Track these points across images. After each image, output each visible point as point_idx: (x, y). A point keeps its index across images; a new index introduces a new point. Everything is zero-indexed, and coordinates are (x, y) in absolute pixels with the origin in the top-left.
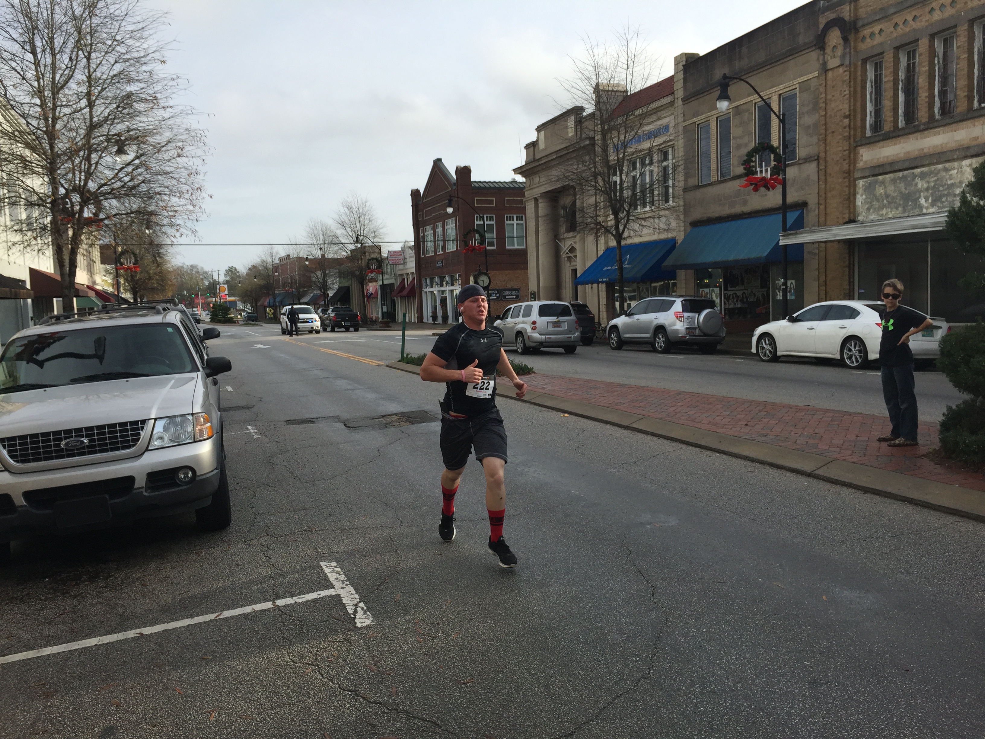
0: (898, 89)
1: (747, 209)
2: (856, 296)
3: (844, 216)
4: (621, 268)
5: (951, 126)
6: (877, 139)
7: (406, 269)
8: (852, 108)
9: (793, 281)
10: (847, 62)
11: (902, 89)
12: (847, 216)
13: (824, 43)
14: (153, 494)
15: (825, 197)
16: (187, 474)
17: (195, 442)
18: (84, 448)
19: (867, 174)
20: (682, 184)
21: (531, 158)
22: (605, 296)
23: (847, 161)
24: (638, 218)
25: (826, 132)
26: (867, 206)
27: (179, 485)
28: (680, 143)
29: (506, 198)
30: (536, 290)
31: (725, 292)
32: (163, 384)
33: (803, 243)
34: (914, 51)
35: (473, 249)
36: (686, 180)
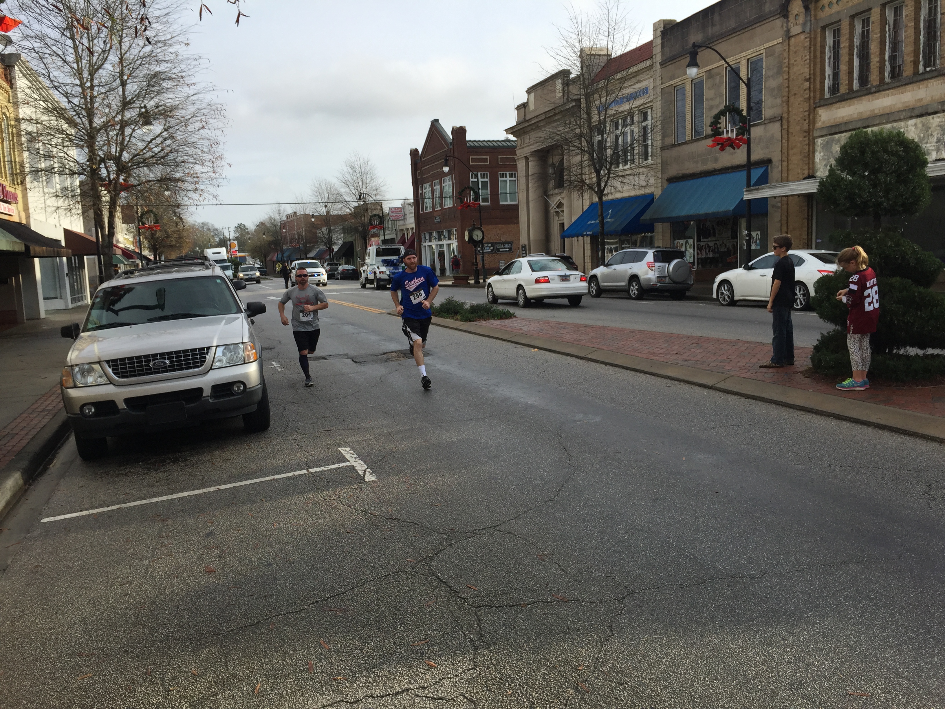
0: (853, 55)
1: (718, 166)
2: (814, 246)
3: (804, 172)
4: (602, 223)
5: (899, 89)
6: (834, 101)
7: (406, 225)
8: (812, 72)
9: (759, 233)
10: (808, 29)
11: (857, 54)
12: (806, 172)
13: (787, 11)
14: (216, 401)
15: (788, 154)
16: (240, 387)
17: (245, 363)
18: (166, 367)
19: (824, 133)
20: (659, 144)
21: (522, 118)
22: (589, 248)
23: (807, 121)
24: (618, 176)
25: (788, 94)
26: (824, 163)
27: (235, 395)
28: (658, 105)
29: (500, 157)
30: (526, 243)
31: (698, 243)
32: (219, 322)
33: (767, 198)
34: (868, 19)
35: (469, 205)
36: (663, 139)
